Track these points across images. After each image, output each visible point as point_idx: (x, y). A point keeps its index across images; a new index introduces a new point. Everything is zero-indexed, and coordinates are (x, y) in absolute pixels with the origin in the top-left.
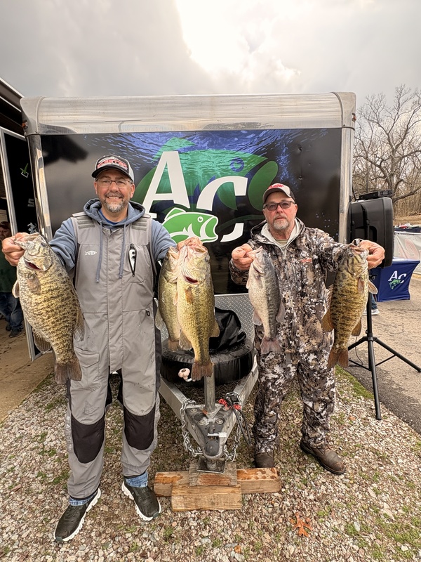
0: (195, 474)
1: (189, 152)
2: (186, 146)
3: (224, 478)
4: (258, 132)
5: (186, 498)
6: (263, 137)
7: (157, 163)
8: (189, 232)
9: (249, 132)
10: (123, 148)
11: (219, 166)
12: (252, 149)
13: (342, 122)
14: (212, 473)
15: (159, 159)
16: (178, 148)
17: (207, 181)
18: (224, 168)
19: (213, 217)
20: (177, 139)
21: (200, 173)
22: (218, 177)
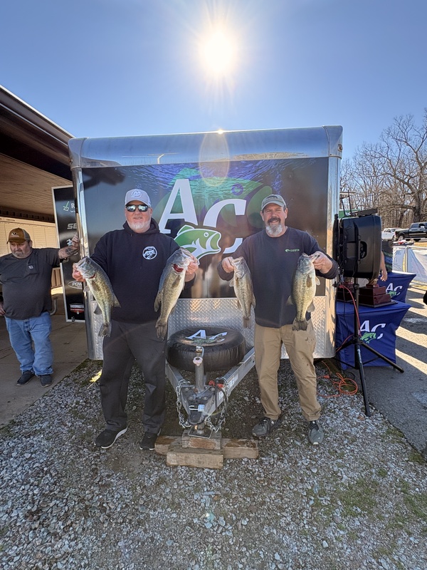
0: (186, 438)
2: (195, 174)
3: (209, 443)
6: (258, 167)
7: (171, 188)
8: (197, 245)
9: (248, 162)
12: (250, 176)
14: (200, 438)
15: (173, 185)
16: (188, 176)
17: (212, 203)
19: (217, 232)
20: (188, 169)
21: (206, 197)
22: (222, 200)
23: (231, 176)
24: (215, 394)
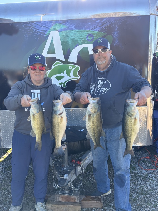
0: (58, 195)
1: (64, 31)
2: (63, 28)
3: (72, 198)
4: (102, 19)
5: (53, 206)
6: (104, 22)
7: (47, 37)
8: (64, 74)
9: (97, 19)
10: (30, 29)
11: (80, 38)
12: (98, 29)
13: (150, 12)
14: (66, 195)
15: (48, 35)
16: (58, 29)
17: (74, 47)
18: (83, 39)
19: (77, 66)
20: (58, 24)
21: (70, 42)
22: (80, 44)
23: (86, 29)
24: (75, 168)
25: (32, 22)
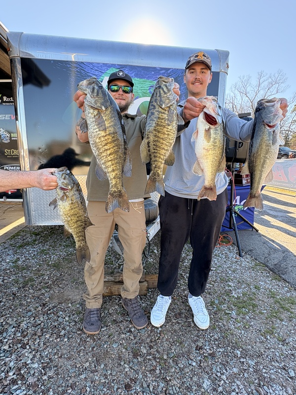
0: (118, 274)
4: (167, 69)
6: (170, 73)
9: (162, 69)
10: (77, 72)
11: (141, 90)
13: (220, 68)
18: (144, 91)
20: (114, 69)
22: (141, 97)
23: (148, 78)
25: (82, 63)
